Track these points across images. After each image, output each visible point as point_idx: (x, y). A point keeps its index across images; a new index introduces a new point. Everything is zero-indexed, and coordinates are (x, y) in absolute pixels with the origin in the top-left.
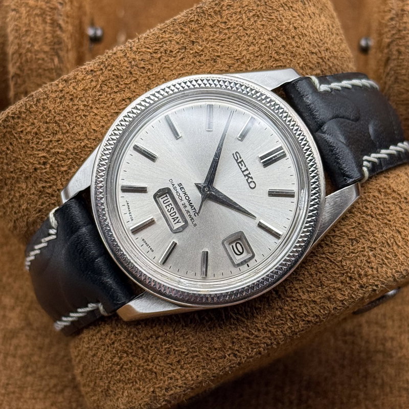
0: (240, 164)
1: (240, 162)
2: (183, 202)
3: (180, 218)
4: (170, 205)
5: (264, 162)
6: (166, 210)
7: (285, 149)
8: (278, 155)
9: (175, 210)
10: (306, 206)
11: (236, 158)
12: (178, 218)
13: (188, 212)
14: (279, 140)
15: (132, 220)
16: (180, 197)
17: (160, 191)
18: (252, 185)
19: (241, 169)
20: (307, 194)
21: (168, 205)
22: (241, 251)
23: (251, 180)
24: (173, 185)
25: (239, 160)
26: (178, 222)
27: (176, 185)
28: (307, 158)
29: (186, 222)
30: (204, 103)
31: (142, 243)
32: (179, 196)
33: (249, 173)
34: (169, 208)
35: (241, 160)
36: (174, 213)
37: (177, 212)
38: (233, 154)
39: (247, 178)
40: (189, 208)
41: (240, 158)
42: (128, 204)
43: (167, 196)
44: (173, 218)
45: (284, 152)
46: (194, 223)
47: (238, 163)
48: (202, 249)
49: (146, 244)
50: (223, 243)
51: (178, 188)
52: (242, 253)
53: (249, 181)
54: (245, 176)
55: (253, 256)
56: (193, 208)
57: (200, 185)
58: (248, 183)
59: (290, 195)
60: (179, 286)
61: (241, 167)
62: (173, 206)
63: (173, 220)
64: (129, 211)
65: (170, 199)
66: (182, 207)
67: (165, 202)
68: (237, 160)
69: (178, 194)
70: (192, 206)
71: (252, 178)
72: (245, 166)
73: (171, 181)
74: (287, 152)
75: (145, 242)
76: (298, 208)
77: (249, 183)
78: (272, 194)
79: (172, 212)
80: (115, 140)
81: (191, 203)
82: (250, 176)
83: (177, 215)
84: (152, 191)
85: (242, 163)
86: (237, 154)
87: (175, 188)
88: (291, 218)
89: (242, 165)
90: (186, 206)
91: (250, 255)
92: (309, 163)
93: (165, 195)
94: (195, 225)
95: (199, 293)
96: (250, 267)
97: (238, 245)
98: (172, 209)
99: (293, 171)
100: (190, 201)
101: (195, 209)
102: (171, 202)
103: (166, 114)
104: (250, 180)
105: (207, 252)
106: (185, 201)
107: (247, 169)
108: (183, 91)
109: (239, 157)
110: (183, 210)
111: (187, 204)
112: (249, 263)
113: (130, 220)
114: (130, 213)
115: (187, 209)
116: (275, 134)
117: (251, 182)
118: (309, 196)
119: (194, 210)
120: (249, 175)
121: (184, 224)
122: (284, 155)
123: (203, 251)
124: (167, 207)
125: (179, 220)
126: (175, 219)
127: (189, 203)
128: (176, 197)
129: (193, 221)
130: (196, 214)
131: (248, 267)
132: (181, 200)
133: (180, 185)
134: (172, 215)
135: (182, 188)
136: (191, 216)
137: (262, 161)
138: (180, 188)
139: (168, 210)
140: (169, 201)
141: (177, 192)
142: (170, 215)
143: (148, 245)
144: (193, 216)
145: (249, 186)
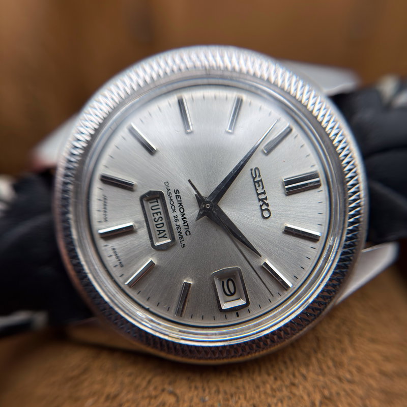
0: (256, 184)
1: (258, 182)
2: (175, 214)
3: (167, 232)
4: (159, 214)
5: (288, 189)
7: (321, 178)
8: (311, 183)
9: (164, 221)
11: (254, 176)
12: (164, 231)
13: (179, 227)
14: (315, 164)
15: (105, 221)
16: (173, 207)
17: (150, 193)
18: (266, 214)
19: (257, 190)
21: (157, 213)
22: (232, 291)
23: (266, 207)
24: (168, 190)
25: (258, 179)
26: (163, 237)
27: (172, 191)
28: (350, 196)
29: (173, 239)
30: (231, 95)
31: (111, 253)
32: (172, 205)
33: (266, 199)
34: (157, 217)
35: (260, 179)
36: (162, 225)
37: (165, 224)
38: (252, 170)
39: (261, 203)
40: (181, 223)
41: (259, 176)
42: (105, 199)
44: (159, 231)
45: (319, 181)
46: (183, 243)
47: (255, 182)
48: (184, 279)
49: (116, 255)
51: (174, 195)
52: (232, 294)
53: (263, 208)
54: (260, 200)
55: (248, 303)
56: (186, 224)
59: (313, 238)
61: (257, 188)
62: (162, 216)
63: (158, 233)
64: (105, 208)
65: (160, 206)
66: (172, 219)
67: (153, 208)
68: (254, 178)
69: (172, 203)
70: (185, 222)
71: (267, 205)
72: (263, 188)
74: (322, 182)
75: (115, 252)
77: (262, 210)
78: (289, 231)
79: (159, 222)
81: (186, 218)
82: (267, 202)
83: (165, 228)
84: (142, 191)
85: (260, 183)
86: (257, 171)
87: (169, 194)
88: (308, 268)
89: (259, 186)
90: (177, 220)
91: (243, 302)
92: (350, 203)
93: (155, 200)
94: (183, 246)
96: (239, 318)
97: (230, 283)
98: (160, 219)
99: (324, 208)
100: (185, 214)
101: (188, 225)
102: (161, 210)
104: (264, 207)
105: (190, 285)
106: (178, 213)
107: (264, 193)
109: (258, 175)
110: (173, 223)
111: (180, 217)
112: (239, 312)
113: (103, 220)
114: (105, 211)
115: (178, 223)
117: (266, 209)
119: (186, 227)
120: (265, 201)
121: (169, 241)
122: (317, 186)
123: (185, 281)
124: (155, 215)
125: (166, 234)
126: (161, 232)
127: (182, 216)
128: (169, 206)
129: (181, 240)
130: (188, 233)
131: (238, 316)
132: (174, 211)
133: (177, 191)
134: (158, 226)
135: (178, 196)
136: (181, 233)
137: (286, 187)
138: (176, 196)
139: (155, 218)
140: (159, 208)
141: (171, 200)
142: (156, 225)
143: (118, 257)
144: (183, 234)
145: (262, 213)
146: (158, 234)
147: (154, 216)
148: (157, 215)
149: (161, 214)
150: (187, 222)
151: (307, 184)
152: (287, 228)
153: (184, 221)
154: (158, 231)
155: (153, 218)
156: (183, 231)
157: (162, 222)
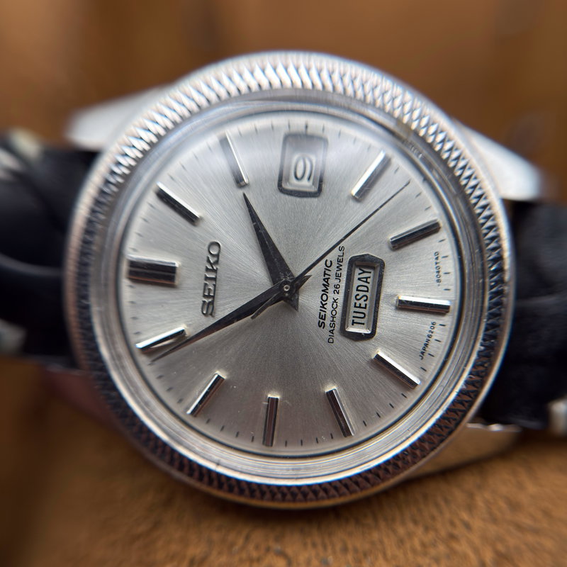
0: (212, 293)
1: (208, 296)
2: (336, 296)
3: (356, 276)
4: (358, 305)
9: (355, 292)
11: (211, 307)
12: (359, 279)
13: (338, 277)
15: (433, 324)
16: (335, 306)
18: (214, 250)
19: (215, 286)
21: (360, 307)
23: (211, 258)
24: (332, 331)
25: (208, 300)
26: (364, 272)
27: (328, 328)
31: (443, 277)
32: (334, 309)
33: (207, 270)
34: (362, 302)
35: (205, 299)
36: (359, 288)
37: (355, 289)
38: (211, 315)
40: (333, 281)
41: (204, 302)
42: (423, 353)
44: (366, 282)
46: (341, 253)
47: (213, 297)
49: (438, 272)
51: (327, 322)
55: (287, 136)
56: (327, 277)
58: (218, 258)
61: (212, 288)
62: (353, 301)
63: (369, 280)
64: (428, 341)
65: (352, 314)
66: (342, 290)
67: (362, 316)
68: (212, 303)
69: (334, 313)
70: (326, 280)
71: (208, 260)
72: (206, 284)
75: (438, 276)
77: (218, 256)
79: (361, 294)
81: (324, 285)
82: (208, 266)
83: (356, 283)
85: (207, 293)
86: (205, 311)
87: (332, 326)
89: (209, 290)
90: (336, 287)
91: (292, 141)
94: (341, 249)
97: (299, 174)
98: (358, 297)
100: (323, 291)
101: (325, 274)
102: (353, 309)
104: (213, 260)
106: (331, 295)
107: (207, 278)
110: (343, 284)
111: (331, 289)
112: (303, 130)
113: (437, 326)
114: (430, 336)
115: (337, 282)
117: (213, 256)
119: (327, 272)
120: (210, 267)
124: (363, 305)
125: (359, 274)
126: (365, 280)
127: (327, 289)
128: (339, 310)
129: (341, 258)
130: (329, 264)
131: (307, 127)
132: (335, 301)
133: (321, 325)
134: (366, 289)
135: (322, 318)
136: (338, 267)
138: (324, 319)
139: (365, 301)
140: (354, 312)
141: (333, 317)
142: (367, 291)
143: (438, 268)
144: (335, 265)
145: (219, 252)
146: (369, 277)
147: (366, 305)
148: (360, 304)
149: (355, 303)
150: (324, 280)
153: (327, 282)
154: (369, 283)
155: (367, 302)
156: (334, 269)
157: (358, 292)
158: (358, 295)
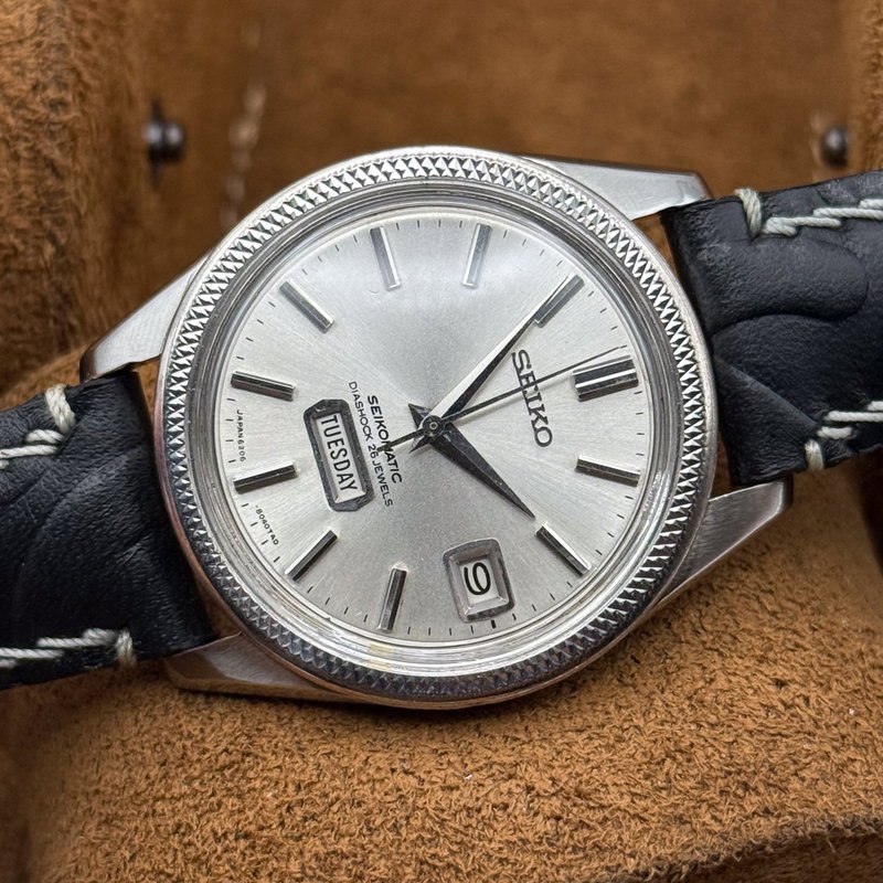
0: (524, 382)
1: (526, 377)
2: (370, 442)
3: (356, 477)
4: (339, 443)
5: (580, 390)
6: (328, 452)
7: (639, 369)
8: (619, 379)
9: (349, 456)
10: (658, 514)
11: (519, 367)
12: (351, 475)
13: (378, 467)
14: (629, 343)
15: (243, 459)
16: (367, 430)
17: (322, 404)
18: (543, 437)
19: (524, 392)
20: (667, 485)
21: (336, 442)
22: (484, 586)
23: (543, 425)
24: (357, 397)
25: (525, 371)
26: (349, 486)
27: (363, 399)
28: (686, 401)
29: (369, 490)
30: (469, 217)
31: (256, 518)
32: (366, 426)
33: (542, 408)
34: (335, 449)
36: (346, 464)
37: (352, 462)
38: (513, 355)
39: (534, 416)
40: (382, 459)
41: (529, 366)
42: (240, 419)
43: (335, 419)
44: (341, 476)
45: (634, 375)
46: (388, 497)
47: (520, 378)
48: (393, 563)
49: (264, 522)
50: (446, 560)
51: (367, 407)
52: (484, 591)
53: (538, 426)
54: (531, 411)
55: (510, 605)
56: (392, 461)
57: (419, 411)
58: (535, 429)
59: (627, 479)
60: (322, 640)
62: (347, 446)
63: (339, 479)
64: (240, 436)
65: (341, 429)
66: (366, 453)
67: (328, 433)
69: (364, 421)
70: (391, 457)
71: (545, 420)
72: (536, 389)
73: (353, 386)
74: (640, 378)
75: (262, 517)
76: (641, 515)
77: (536, 431)
78: (584, 468)
80: (240, 261)
81: (391, 450)
82: (544, 414)
83: (352, 469)
84: (304, 402)
85: (531, 379)
86: (523, 355)
87: (359, 405)
88: (618, 535)
90: (376, 454)
91: (503, 601)
92: (686, 414)
93: (332, 417)
94: (389, 502)
95: (365, 665)
96: (497, 629)
97: (479, 569)
98: (343, 452)
99: (646, 423)
101: (396, 464)
102: (343, 436)
103: (374, 225)
104: (540, 424)
105: (404, 573)
106: (377, 441)
107: (539, 397)
108: (427, 179)
109: (525, 364)
110: (368, 460)
112: (496, 619)
113: (238, 458)
114: (240, 442)
115: (377, 460)
116: (622, 328)
117: (543, 428)
118: (670, 491)
119: (394, 467)
120: (540, 412)
121: (362, 493)
122: (632, 383)
123: (395, 567)
124: (333, 445)
125: (354, 482)
126: (344, 477)
128: (359, 428)
129: (385, 491)
132: (369, 436)
133: (373, 399)
135: (376, 408)
136: (384, 478)
137: (579, 386)
138: (372, 408)
139: (333, 452)
140: (339, 433)
141: (363, 416)
142: (335, 465)
143: (267, 526)
144: (388, 480)
145: (536, 436)
146: (340, 483)
147: (330, 447)
148: (337, 445)
149: (343, 443)
150: (393, 457)
151: (613, 380)
152: (580, 462)
153: (389, 455)
154: (338, 475)
155: (330, 451)
156: (388, 475)
157: (345, 459)
158: (344, 456)
